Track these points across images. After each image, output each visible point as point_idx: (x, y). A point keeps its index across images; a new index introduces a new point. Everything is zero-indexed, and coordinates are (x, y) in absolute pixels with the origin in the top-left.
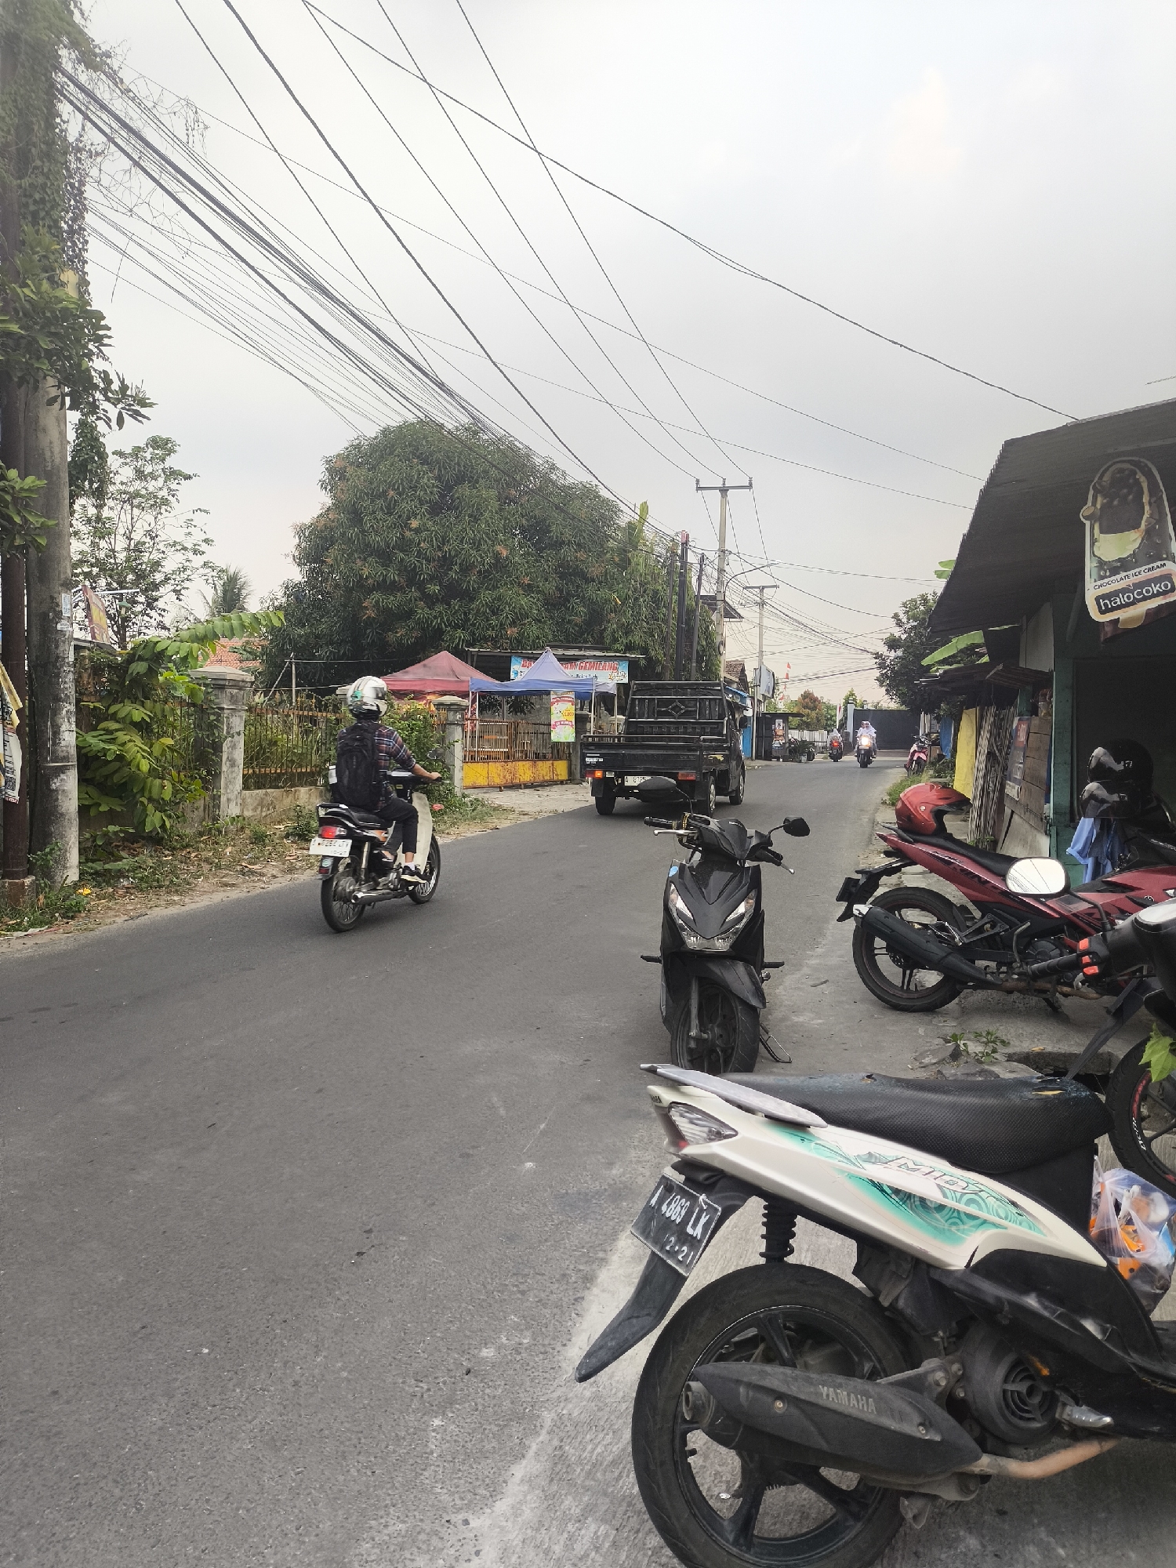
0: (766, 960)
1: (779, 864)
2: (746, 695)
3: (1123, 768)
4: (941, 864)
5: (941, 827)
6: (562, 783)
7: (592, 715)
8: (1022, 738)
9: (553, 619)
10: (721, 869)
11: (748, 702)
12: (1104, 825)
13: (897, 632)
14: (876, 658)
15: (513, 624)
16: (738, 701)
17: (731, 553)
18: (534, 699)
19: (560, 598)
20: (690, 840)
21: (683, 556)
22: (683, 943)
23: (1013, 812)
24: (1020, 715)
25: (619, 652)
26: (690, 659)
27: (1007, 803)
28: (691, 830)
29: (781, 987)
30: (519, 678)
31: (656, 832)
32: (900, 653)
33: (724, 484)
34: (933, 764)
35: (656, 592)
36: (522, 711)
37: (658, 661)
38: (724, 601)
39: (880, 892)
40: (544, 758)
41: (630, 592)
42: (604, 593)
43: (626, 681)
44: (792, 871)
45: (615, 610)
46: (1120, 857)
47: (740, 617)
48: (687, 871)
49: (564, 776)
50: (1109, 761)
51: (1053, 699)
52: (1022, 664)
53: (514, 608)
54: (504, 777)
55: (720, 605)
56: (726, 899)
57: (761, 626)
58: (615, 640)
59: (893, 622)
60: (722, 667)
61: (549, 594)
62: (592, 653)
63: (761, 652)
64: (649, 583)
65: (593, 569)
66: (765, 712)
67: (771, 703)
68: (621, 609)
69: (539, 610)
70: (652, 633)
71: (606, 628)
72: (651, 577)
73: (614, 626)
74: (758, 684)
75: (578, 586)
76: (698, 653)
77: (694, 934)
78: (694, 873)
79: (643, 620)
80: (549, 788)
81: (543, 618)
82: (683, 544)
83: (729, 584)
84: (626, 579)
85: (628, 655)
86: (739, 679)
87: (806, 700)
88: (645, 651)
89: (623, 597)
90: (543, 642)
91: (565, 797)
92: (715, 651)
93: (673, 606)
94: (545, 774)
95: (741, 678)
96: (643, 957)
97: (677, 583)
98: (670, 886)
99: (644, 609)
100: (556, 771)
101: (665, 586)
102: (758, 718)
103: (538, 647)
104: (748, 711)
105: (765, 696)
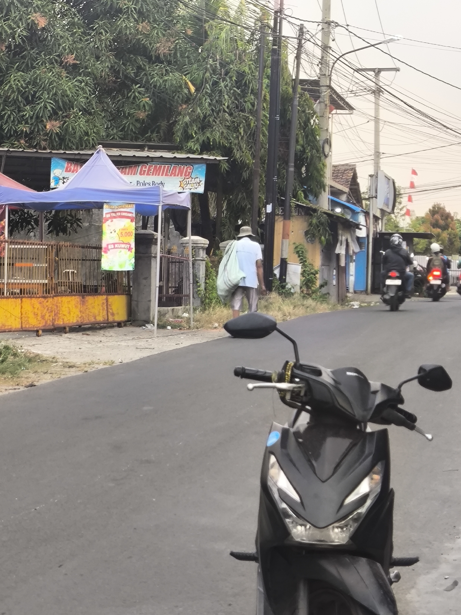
1: (412, 427)
2: (358, 209)
6: (119, 325)
7: (159, 236)
9: (106, 111)
11: (361, 219)
15: (54, 115)
16: (348, 217)
17: (337, 25)
18: (81, 214)
19: (115, 82)
20: (295, 394)
21: (276, 30)
22: (286, 533)
25: (193, 153)
26: (287, 163)
28: (297, 383)
30: (61, 187)
31: (251, 386)
35: (241, 75)
36: (64, 231)
38: (330, 87)
40: (95, 291)
41: (208, 74)
42: (173, 77)
43: (201, 190)
44: (429, 436)
45: (188, 100)
47: (351, 108)
49: (120, 314)
53: (55, 94)
54: (43, 317)
55: (325, 93)
56: (345, 474)
57: (377, 120)
58: (187, 137)
60: (328, 173)
61: (101, 77)
62: (158, 154)
63: (377, 154)
64: (232, 62)
65: (158, 45)
66: (384, 231)
67: (389, 220)
68: (196, 96)
69: (88, 98)
70: (236, 128)
71: (176, 121)
72: (235, 55)
73: (187, 119)
74: (374, 195)
75: (139, 68)
76: (296, 154)
77: (301, 521)
78: (300, 440)
79: (224, 111)
80: (102, 332)
81: (93, 109)
82: (276, 12)
83: (336, 65)
84: (202, 57)
85: (205, 157)
86: (350, 189)
87: (436, 216)
88: (227, 151)
89: (198, 82)
90: (93, 139)
91: (123, 344)
92: (318, 151)
93: (263, 92)
94: (97, 314)
95: (352, 187)
96: (232, 554)
97: (269, 62)
98: (269, 458)
99: (226, 97)
100: (111, 309)
101: (252, 66)
102: (375, 239)
103: (86, 146)
104: (360, 229)
105: (383, 211)
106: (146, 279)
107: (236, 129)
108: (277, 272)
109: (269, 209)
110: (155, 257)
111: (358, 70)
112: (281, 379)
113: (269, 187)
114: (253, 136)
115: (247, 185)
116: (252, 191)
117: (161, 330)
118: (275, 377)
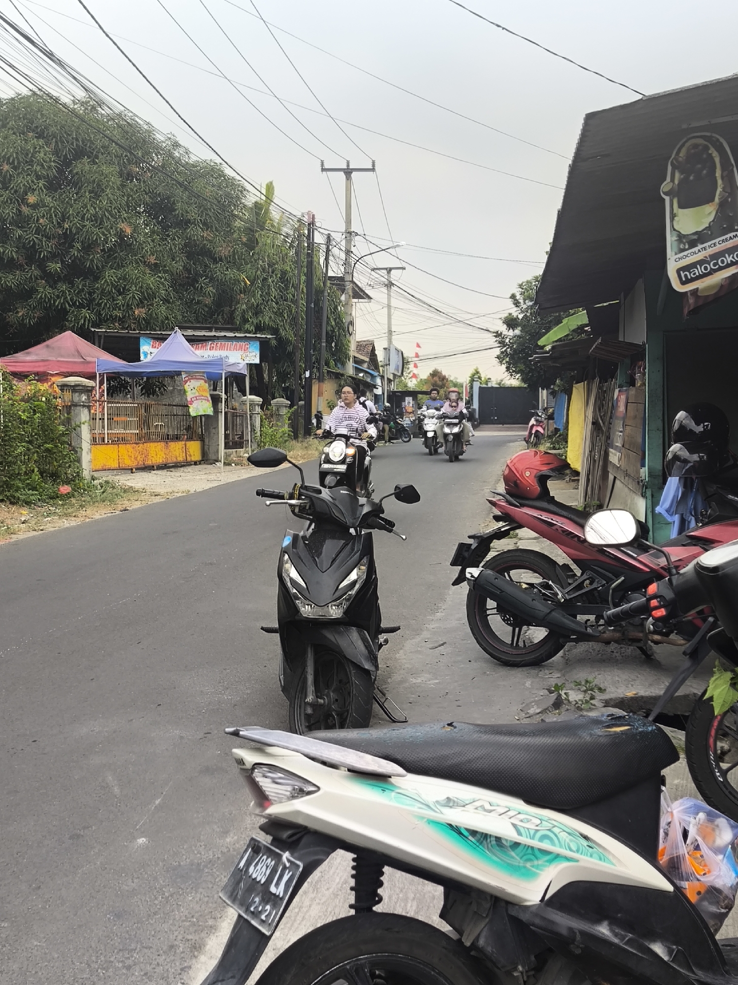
0: (383, 625)
1: (390, 531)
2: (376, 374)
3: (702, 430)
4: (544, 526)
5: (545, 491)
6: (195, 463)
7: (224, 396)
8: (622, 408)
9: (182, 300)
10: (333, 538)
11: (378, 381)
12: (687, 484)
13: (515, 312)
14: (496, 336)
15: (140, 304)
16: (369, 380)
17: (357, 234)
18: (167, 381)
19: (188, 278)
20: (302, 508)
21: (310, 237)
22: (297, 611)
23: (615, 478)
24: (620, 386)
25: (250, 333)
26: (320, 339)
27: (610, 469)
28: (303, 500)
29: (401, 651)
30: (149, 358)
31: (268, 503)
32: (517, 332)
33: (348, 165)
34: (550, 437)
35: (284, 273)
36: (154, 393)
37: (290, 342)
38: (353, 282)
39: (491, 555)
40: (177, 438)
41: (259, 272)
42: (231, 273)
43: (257, 361)
44: (404, 537)
45: (245, 291)
46: (701, 512)
47: (369, 298)
48: (301, 543)
49: (197, 457)
50: (691, 424)
51: (647, 370)
52: (621, 339)
53: (141, 287)
54: (136, 458)
55: (349, 287)
56: (339, 567)
57: (389, 306)
58: (245, 321)
59: (510, 303)
60: (353, 346)
61: (177, 274)
62: (223, 334)
63: (390, 332)
64: (277, 263)
65: (221, 249)
66: (395, 390)
67: (401, 382)
68: (250, 289)
69: (167, 291)
70: (282, 313)
71: (235, 309)
72: (279, 258)
73: (244, 307)
74: (388, 363)
75: (206, 266)
76: (327, 333)
77: (307, 602)
78: (307, 542)
79: (272, 300)
80: (182, 469)
81: (171, 298)
82: (309, 224)
83: (356, 265)
84: (254, 259)
85: (258, 335)
86: (370, 359)
87: (434, 378)
88: (275, 331)
89: (252, 278)
90: (172, 323)
91: (198, 477)
92: (344, 331)
93: (301, 286)
94: (178, 455)
95: (372, 357)
96: (262, 628)
97: (305, 263)
98: (284, 556)
99: (273, 289)
100: (189, 452)
101: (293, 266)
102: (389, 396)
103: (167, 328)
104: (377, 388)
105: (395, 375)
106: (215, 428)
107: (281, 315)
108: (314, 421)
109: (307, 374)
110: (222, 412)
111: (373, 270)
112: (291, 497)
113: (307, 358)
114: (294, 321)
115: (290, 356)
116: (294, 362)
117: (227, 467)
118: (286, 496)
